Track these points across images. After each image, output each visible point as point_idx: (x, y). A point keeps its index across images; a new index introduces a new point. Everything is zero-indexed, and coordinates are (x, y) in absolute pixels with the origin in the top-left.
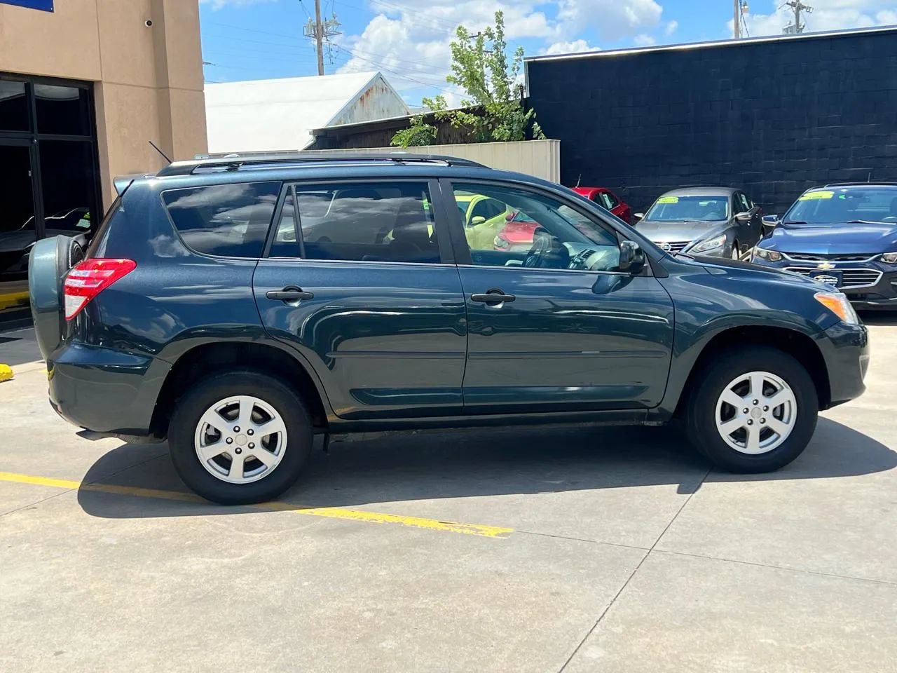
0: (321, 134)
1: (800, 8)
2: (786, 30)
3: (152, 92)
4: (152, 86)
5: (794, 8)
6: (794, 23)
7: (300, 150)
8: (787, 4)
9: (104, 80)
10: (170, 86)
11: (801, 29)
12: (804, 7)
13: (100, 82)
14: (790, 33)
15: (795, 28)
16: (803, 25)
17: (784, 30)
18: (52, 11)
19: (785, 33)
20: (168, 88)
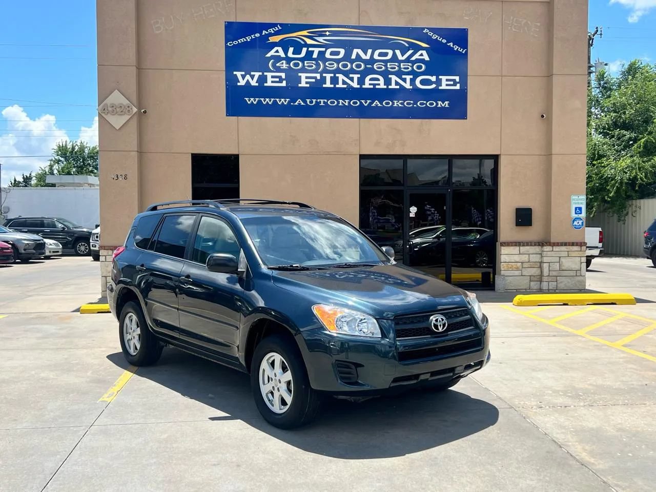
3: (544, 157)
4: (543, 154)
9: (502, 153)
13: (500, 155)
18: (466, 119)
20: (552, 154)
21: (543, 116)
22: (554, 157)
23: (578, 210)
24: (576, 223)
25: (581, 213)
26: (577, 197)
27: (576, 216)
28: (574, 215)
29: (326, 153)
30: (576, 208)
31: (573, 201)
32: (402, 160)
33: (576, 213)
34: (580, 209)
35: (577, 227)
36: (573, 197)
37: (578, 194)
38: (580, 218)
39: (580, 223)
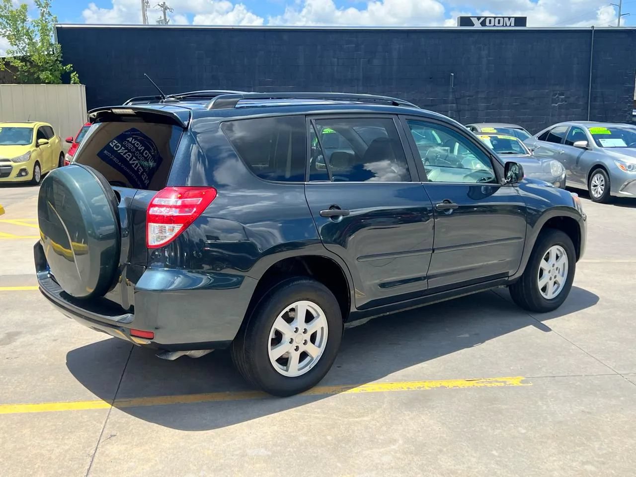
1: (166, 8)
2: (158, 22)
5: (162, 8)
6: (163, 18)
8: (158, 5)
11: (167, 22)
12: (168, 8)
14: (161, 24)
15: (164, 21)
16: (168, 19)
17: (157, 21)
19: (157, 24)
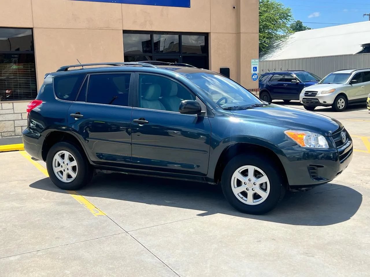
0: (367, 46)
3: (235, 35)
4: (234, 33)
7: (354, 54)
9: (211, 32)
10: (241, 32)
13: (210, 33)
18: (190, 7)
20: (240, 33)
21: (234, 8)
22: (242, 35)
23: (255, 69)
24: (254, 77)
25: (256, 71)
26: (254, 61)
27: (254, 72)
28: (253, 72)
29: (99, 28)
30: (254, 67)
31: (252, 63)
32: (150, 35)
33: (254, 71)
34: (256, 68)
35: (254, 79)
36: (253, 61)
37: (254, 59)
38: (256, 74)
39: (256, 77)
